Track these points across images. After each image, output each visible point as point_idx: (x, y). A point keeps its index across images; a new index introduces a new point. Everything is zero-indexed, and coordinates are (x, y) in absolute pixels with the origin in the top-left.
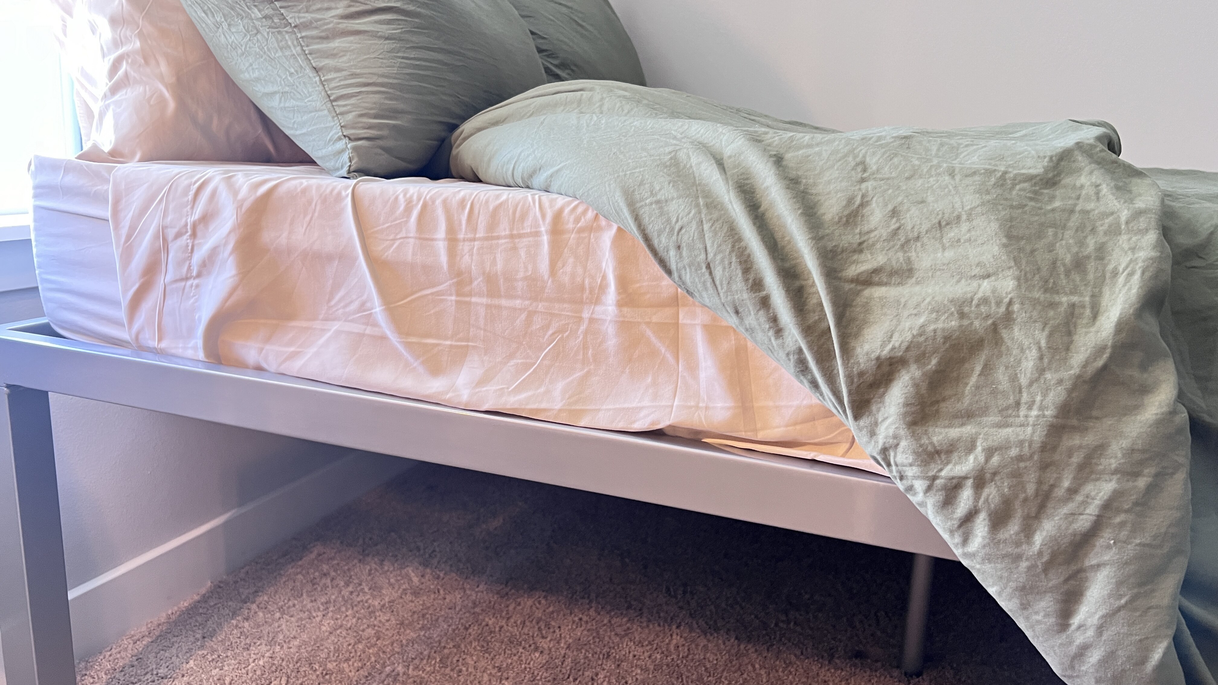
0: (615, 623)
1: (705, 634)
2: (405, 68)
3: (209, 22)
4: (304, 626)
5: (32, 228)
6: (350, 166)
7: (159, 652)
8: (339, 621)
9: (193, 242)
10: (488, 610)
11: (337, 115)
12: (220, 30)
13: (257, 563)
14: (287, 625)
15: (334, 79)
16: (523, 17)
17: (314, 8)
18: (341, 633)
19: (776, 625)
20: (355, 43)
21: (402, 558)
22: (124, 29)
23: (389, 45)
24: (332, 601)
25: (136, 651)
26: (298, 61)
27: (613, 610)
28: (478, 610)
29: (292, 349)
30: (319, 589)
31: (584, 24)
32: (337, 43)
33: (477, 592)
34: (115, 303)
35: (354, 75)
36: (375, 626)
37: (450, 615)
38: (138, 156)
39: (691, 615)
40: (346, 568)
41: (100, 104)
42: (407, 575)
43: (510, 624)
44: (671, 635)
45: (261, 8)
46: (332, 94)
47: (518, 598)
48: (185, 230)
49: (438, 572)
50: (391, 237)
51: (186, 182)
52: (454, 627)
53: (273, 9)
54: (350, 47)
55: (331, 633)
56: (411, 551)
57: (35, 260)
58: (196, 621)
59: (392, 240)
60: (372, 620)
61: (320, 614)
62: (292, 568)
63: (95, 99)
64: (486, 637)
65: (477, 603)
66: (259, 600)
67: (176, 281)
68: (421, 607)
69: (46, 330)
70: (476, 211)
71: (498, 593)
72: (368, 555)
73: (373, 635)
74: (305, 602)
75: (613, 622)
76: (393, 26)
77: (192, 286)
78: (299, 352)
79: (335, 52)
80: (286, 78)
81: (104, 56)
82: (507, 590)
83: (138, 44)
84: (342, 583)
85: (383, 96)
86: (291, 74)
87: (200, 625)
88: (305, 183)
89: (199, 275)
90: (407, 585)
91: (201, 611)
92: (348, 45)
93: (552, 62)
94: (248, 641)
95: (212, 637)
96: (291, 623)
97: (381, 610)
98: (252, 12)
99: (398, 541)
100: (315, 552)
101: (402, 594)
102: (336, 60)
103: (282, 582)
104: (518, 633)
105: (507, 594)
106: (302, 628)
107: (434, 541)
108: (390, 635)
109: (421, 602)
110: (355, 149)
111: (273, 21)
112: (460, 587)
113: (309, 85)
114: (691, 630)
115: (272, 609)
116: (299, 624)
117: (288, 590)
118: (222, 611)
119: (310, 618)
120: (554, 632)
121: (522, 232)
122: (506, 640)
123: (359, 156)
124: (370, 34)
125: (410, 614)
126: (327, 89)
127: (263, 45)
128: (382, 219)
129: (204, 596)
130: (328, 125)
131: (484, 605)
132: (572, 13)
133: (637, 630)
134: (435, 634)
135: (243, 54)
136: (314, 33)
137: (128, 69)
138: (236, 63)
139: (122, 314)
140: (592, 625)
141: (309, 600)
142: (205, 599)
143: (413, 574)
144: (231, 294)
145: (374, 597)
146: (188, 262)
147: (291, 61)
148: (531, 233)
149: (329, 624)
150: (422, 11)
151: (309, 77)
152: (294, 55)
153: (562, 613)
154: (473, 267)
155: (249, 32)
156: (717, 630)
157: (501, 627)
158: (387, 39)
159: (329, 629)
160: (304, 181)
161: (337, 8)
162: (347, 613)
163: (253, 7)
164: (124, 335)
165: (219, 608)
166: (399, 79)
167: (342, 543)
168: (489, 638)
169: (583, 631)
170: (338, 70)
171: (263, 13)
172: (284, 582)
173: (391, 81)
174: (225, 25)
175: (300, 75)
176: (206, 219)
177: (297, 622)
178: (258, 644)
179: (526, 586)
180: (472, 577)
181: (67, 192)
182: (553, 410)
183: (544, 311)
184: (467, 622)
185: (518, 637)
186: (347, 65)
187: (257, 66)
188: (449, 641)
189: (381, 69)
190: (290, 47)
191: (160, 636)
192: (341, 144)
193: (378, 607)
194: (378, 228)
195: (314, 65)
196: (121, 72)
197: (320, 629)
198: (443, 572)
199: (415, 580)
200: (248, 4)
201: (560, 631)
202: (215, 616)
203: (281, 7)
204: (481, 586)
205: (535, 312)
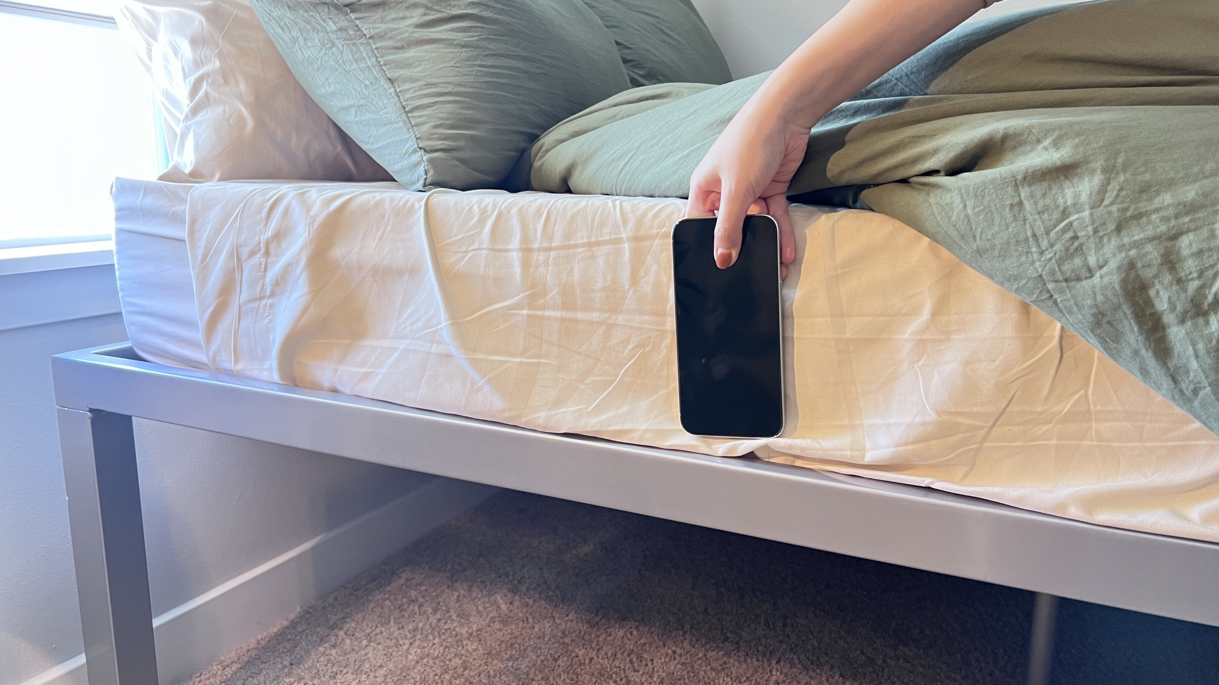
0: (711, 657)
1: (808, 670)
2: (482, 76)
3: (286, 37)
4: (391, 655)
5: (114, 252)
6: (426, 179)
7: (247, 679)
8: (426, 650)
9: (266, 260)
10: (578, 640)
11: (412, 126)
12: (297, 45)
13: (345, 588)
14: (374, 654)
15: (408, 90)
16: (608, 27)
17: (389, 17)
18: (428, 662)
19: (884, 661)
20: (431, 52)
21: (491, 584)
22: (204, 49)
23: (466, 53)
24: (420, 628)
25: (225, 677)
26: (372, 73)
27: (708, 642)
28: (567, 640)
29: (364, 370)
30: (407, 616)
31: (672, 34)
32: (412, 53)
33: (566, 621)
34: (192, 324)
35: (429, 85)
36: (462, 655)
37: (539, 645)
38: (217, 176)
39: (792, 649)
40: (435, 594)
41: (182, 125)
42: (495, 602)
43: (600, 657)
44: (771, 671)
45: (336, 20)
46: (407, 105)
47: (609, 628)
48: (257, 249)
49: (527, 600)
50: (463, 249)
51: (261, 199)
52: (542, 658)
53: (348, 21)
54: (425, 57)
55: (417, 662)
56: (500, 577)
57: (118, 283)
58: (285, 647)
59: (464, 252)
60: (459, 649)
61: (407, 642)
62: (381, 593)
63: (177, 120)
64: (575, 669)
65: (567, 633)
66: (346, 626)
67: (250, 301)
68: (509, 636)
69: (130, 354)
70: (552, 219)
71: (588, 622)
72: (457, 581)
73: (460, 665)
74: (392, 630)
75: (708, 656)
76: (470, 34)
77: (266, 305)
78: (371, 373)
79: (410, 61)
80: (362, 90)
81: (185, 77)
82: (598, 619)
83: (218, 64)
84: (430, 610)
85: (460, 106)
86: (366, 86)
87: (288, 652)
88: (378, 196)
89: (272, 295)
90: (495, 612)
91: (289, 637)
92: (424, 54)
93: (638, 72)
94: (335, 670)
95: (299, 664)
96: (378, 651)
97: (469, 639)
98: (328, 25)
99: (487, 566)
100: (404, 576)
101: (490, 622)
102: (412, 70)
103: (370, 608)
104: (608, 666)
105: (598, 623)
106: (389, 656)
107: (523, 567)
108: (478, 665)
109: (509, 631)
110: (430, 161)
111: (348, 33)
112: (549, 615)
113: (383, 97)
114: (792, 665)
115: (359, 636)
116: (386, 652)
117: (376, 617)
118: (310, 638)
119: (396, 646)
120: (647, 665)
121: (600, 239)
122: (596, 672)
123: (435, 168)
124: (446, 42)
125: (497, 643)
126: (402, 100)
127: (338, 59)
128: (455, 230)
129: (292, 622)
130: (403, 137)
131: (574, 635)
132: (659, 23)
133: (733, 665)
134: (524, 665)
135: (319, 69)
136: (389, 43)
137: (209, 89)
138: (313, 79)
139: (199, 336)
140: (687, 659)
141: (396, 628)
142: (293, 625)
143: (501, 601)
144: (303, 313)
145: (462, 625)
146: (261, 281)
147: (367, 72)
148: (610, 240)
149: (415, 652)
150: (501, 17)
151: (384, 89)
152: (369, 66)
153: (654, 644)
154: (548, 279)
155: (324, 46)
156: (820, 665)
157: (591, 659)
158: (463, 46)
159: (415, 658)
160: (377, 194)
161: (412, 17)
162: (435, 642)
163: (328, 20)
164: (202, 357)
165: (307, 634)
166: (476, 88)
167: (430, 567)
168: (579, 670)
169: (676, 665)
170: (413, 80)
171: (338, 25)
172: (372, 608)
173: (467, 90)
174: (301, 40)
175: (375, 87)
176: (278, 236)
177: (384, 650)
178: (344, 672)
179: (616, 616)
180: (561, 605)
181: (146, 213)
182: (637, 430)
183: (623, 323)
184: (556, 652)
185: (609, 670)
186: (423, 74)
187: (333, 80)
188: (537, 672)
189: (457, 78)
190: (364, 59)
191: (249, 662)
192: (416, 157)
193: (465, 636)
194: (451, 240)
195: (389, 76)
196: (201, 93)
197: (406, 657)
198: (532, 600)
199: (504, 607)
200: (324, 17)
201: (652, 664)
202: (303, 643)
203: (356, 19)
204: (570, 616)
205: (614, 325)
